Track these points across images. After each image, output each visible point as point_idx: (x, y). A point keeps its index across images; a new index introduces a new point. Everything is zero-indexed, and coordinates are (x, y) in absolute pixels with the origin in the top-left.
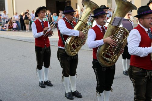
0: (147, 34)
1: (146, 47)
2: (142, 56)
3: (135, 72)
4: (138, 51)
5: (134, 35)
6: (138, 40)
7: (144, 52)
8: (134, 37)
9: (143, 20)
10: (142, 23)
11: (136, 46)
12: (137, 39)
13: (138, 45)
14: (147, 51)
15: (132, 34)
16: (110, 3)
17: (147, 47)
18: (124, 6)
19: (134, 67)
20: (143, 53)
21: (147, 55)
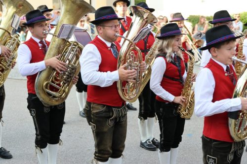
0: (110, 50)
1: (109, 72)
2: (103, 86)
3: (95, 111)
4: (96, 79)
5: (90, 52)
6: (97, 61)
7: (107, 79)
8: (90, 56)
9: (104, 28)
10: (101, 33)
11: (94, 71)
12: (94, 59)
13: (98, 68)
14: (110, 78)
15: (87, 51)
16: (57, 3)
17: (111, 71)
18: (75, 7)
19: (94, 103)
20: (104, 81)
21: (112, 84)
